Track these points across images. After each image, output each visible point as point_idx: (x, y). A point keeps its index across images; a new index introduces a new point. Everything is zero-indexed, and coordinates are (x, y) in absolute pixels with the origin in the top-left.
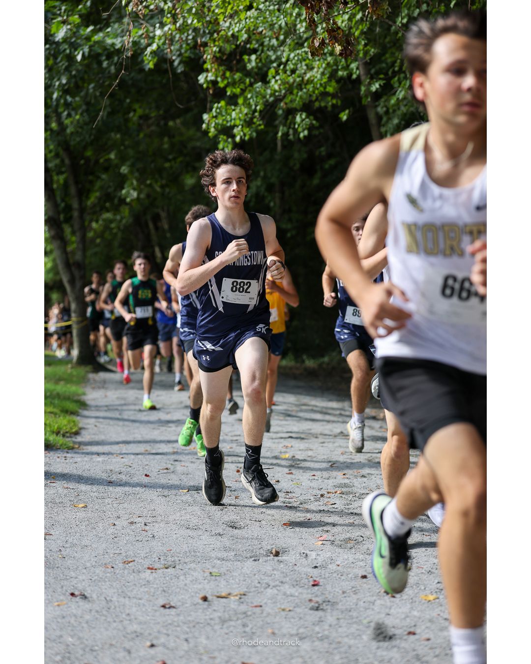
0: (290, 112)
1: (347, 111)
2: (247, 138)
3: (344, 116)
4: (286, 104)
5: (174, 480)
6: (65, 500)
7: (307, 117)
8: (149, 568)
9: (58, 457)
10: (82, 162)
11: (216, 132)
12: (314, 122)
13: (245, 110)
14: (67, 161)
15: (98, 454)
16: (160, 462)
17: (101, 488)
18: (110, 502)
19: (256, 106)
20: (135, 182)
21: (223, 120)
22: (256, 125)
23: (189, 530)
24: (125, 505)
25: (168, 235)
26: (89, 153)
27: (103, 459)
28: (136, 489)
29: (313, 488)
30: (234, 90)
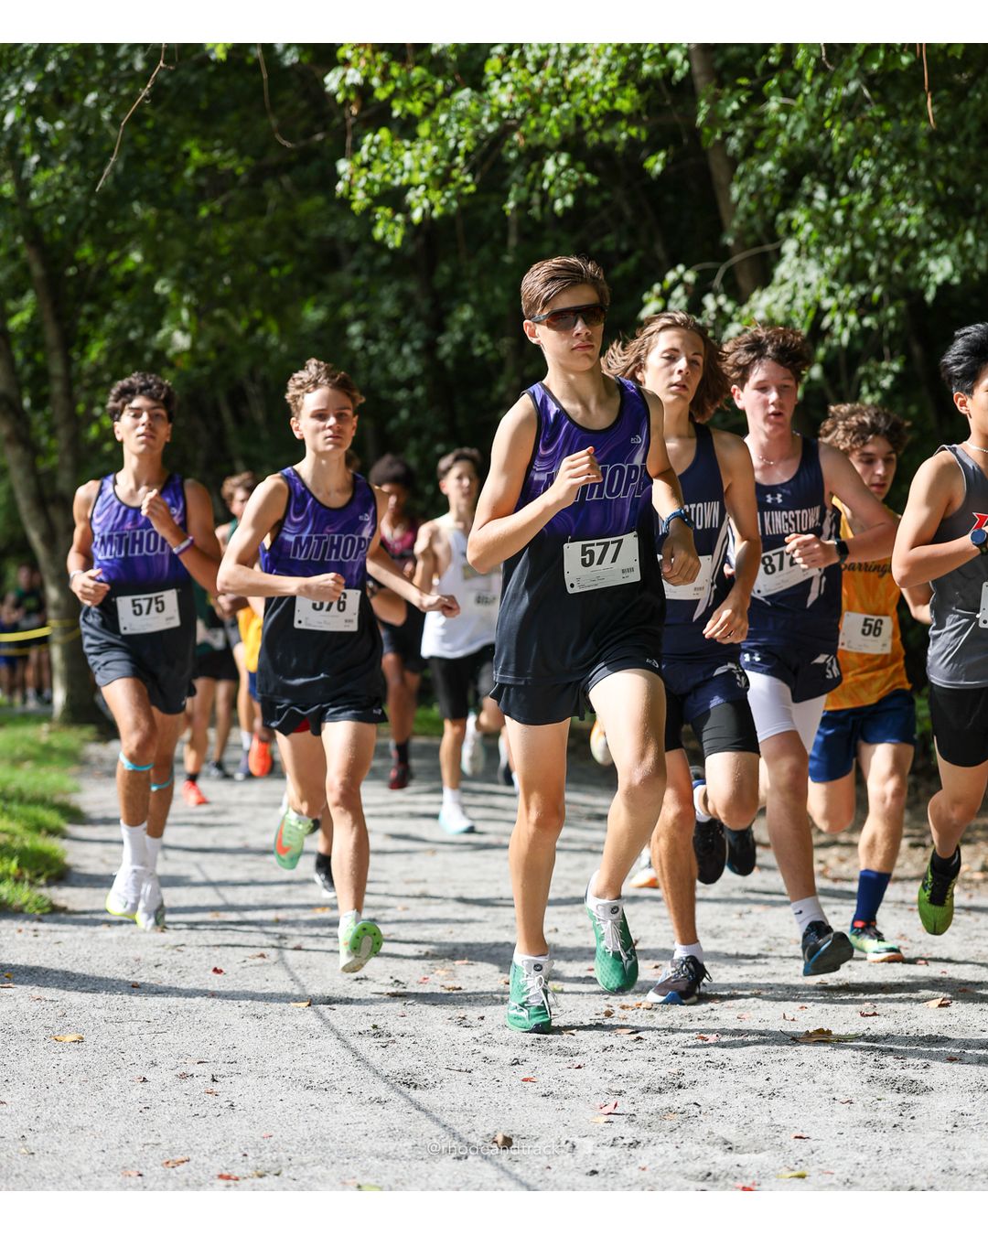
0: (536, 154)
1: (662, 155)
2: (435, 214)
3: (655, 164)
4: (525, 136)
5: (281, 984)
6: (35, 1026)
7: (571, 164)
8: (221, 1177)
9: (20, 931)
10: (71, 271)
11: (368, 201)
12: (588, 176)
13: (433, 149)
14: (37, 270)
15: (109, 923)
17: (116, 999)
18: (135, 1030)
19: (458, 141)
20: (185, 314)
21: (386, 172)
22: (457, 184)
23: (310, 1092)
24: (169, 1037)
26: (86, 251)
27: (120, 934)
28: (192, 1000)
30: (409, 106)
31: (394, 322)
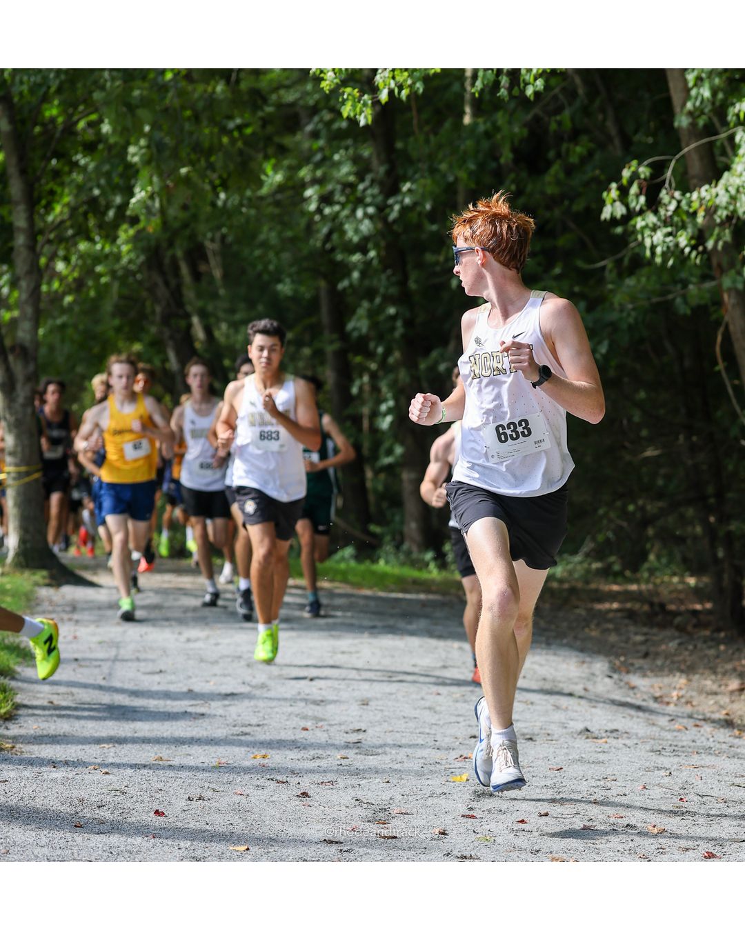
2: (404, 93)
5: (219, 822)
10: (37, 129)
15: (54, 764)
16: (189, 785)
17: (58, 835)
25: (222, 292)
26: (52, 111)
27: (65, 774)
28: (134, 841)
29: (521, 850)
31: (349, 187)
